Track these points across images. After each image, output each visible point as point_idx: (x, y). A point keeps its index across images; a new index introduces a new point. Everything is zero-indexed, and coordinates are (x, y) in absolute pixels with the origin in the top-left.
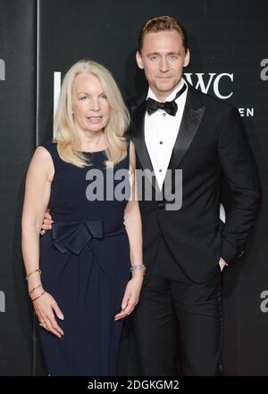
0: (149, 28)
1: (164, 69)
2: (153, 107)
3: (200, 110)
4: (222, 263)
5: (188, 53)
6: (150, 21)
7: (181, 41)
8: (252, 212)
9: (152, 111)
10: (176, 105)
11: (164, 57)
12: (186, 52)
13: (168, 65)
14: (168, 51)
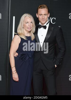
0: (40, 8)
1: (43, 18)
2: (40, 27)
3: (52, 28)
4: (56, 66)
5: (49, 14)
6: (40, 6)
7: (47, 11)
8: (63, 54)
9: (40, 28)
10: (46, 26)
11: (43, 15)
12: (49, 13)
13: (44, 17)
14: (44, 13)
